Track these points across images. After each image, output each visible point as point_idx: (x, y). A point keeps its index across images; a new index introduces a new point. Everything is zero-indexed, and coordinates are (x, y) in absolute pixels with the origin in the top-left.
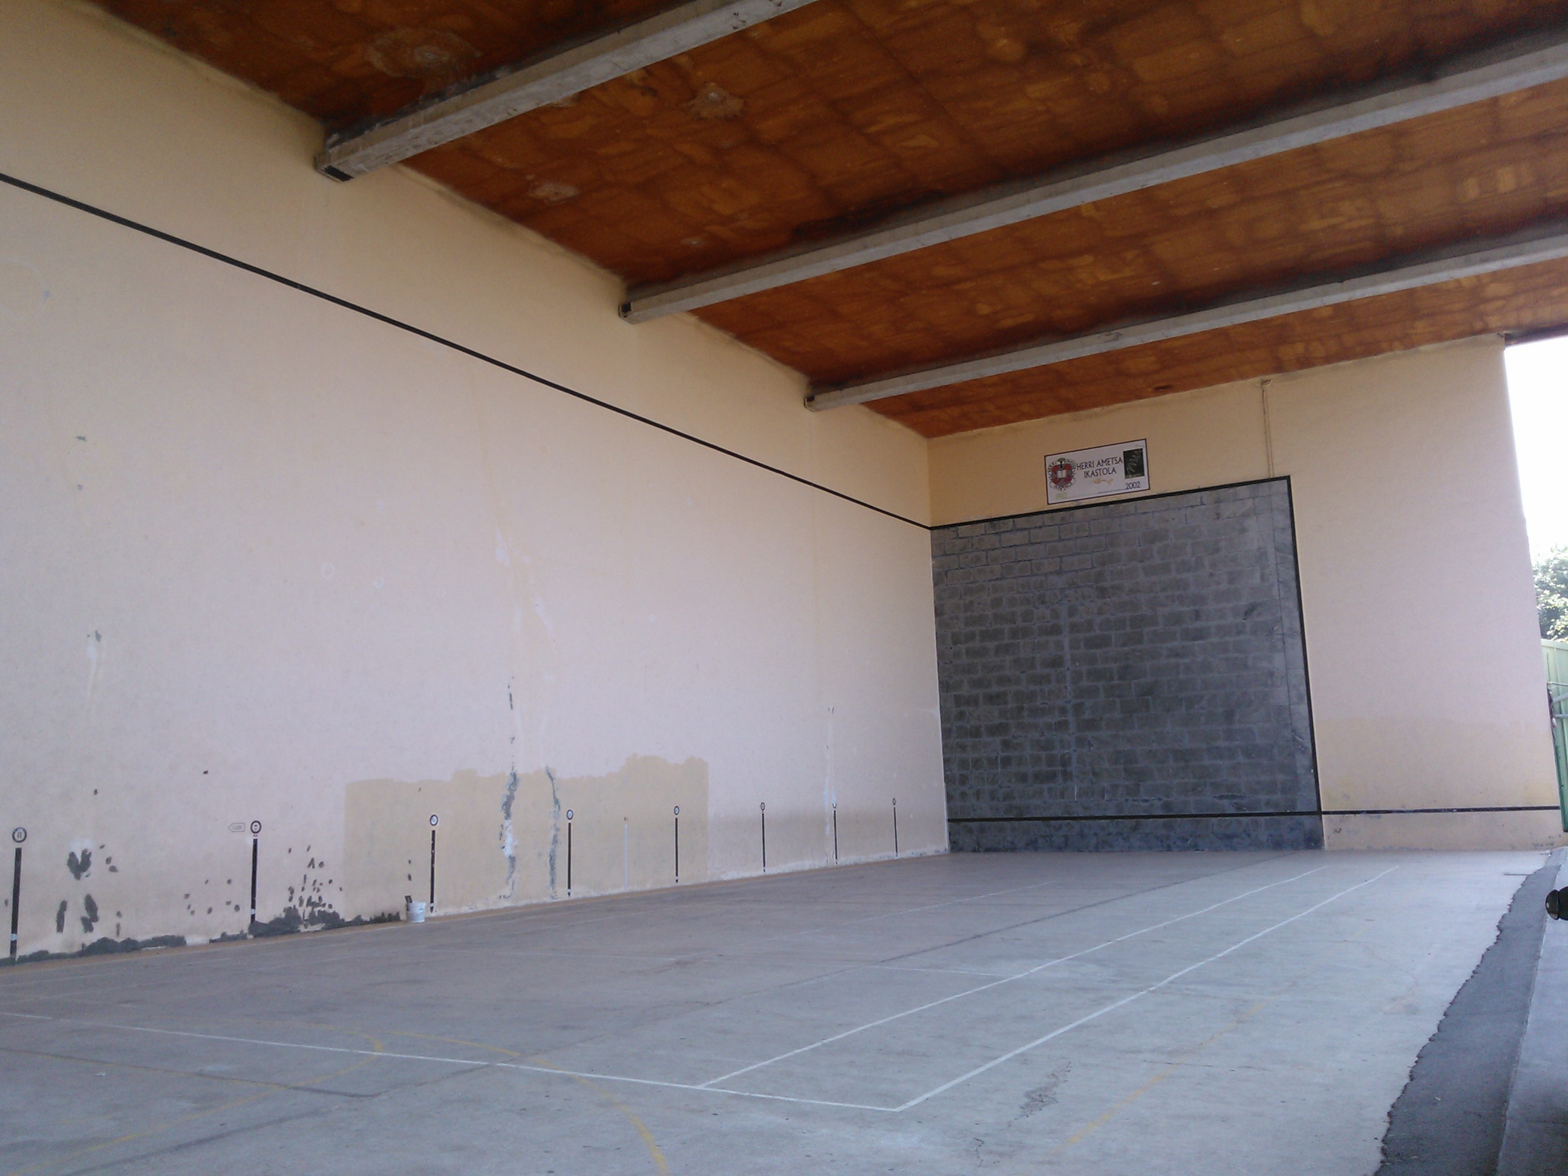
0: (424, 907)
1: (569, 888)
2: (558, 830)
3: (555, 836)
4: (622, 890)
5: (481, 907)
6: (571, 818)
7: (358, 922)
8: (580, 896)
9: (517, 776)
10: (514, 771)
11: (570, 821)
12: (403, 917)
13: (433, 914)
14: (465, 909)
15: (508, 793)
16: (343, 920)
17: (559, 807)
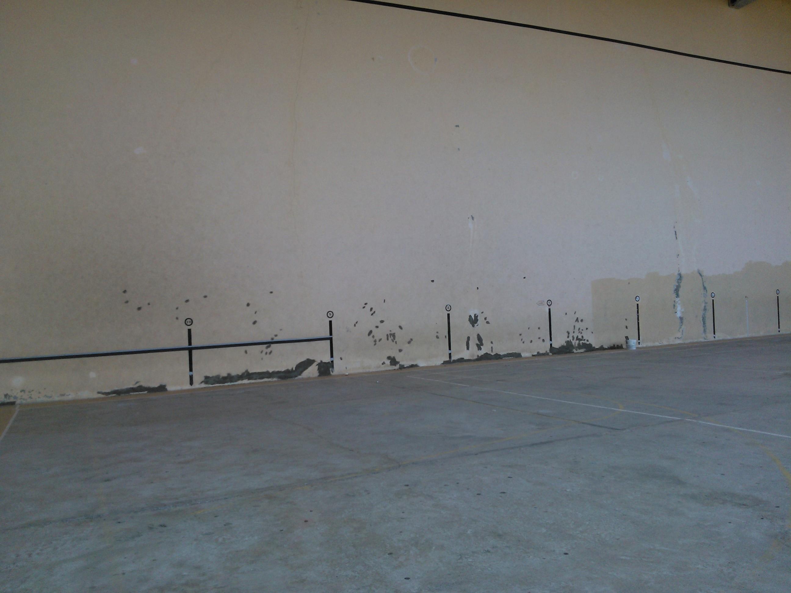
0: (635, 342)
1: (714, 334)
2: (706, 303)
3: (705, 306)
4: (746, 336)
5: (665, 343)
6: (714, 297)
7: (602, 348)
8: (721, 338)
9: (682, 275)
10: (679, 272)
11: (713, 299)
12: (624, 346)
13: (640, 346)
14: (657, 344)
15: (677, 284)
16: (594, 347)
17: (706, 291)
